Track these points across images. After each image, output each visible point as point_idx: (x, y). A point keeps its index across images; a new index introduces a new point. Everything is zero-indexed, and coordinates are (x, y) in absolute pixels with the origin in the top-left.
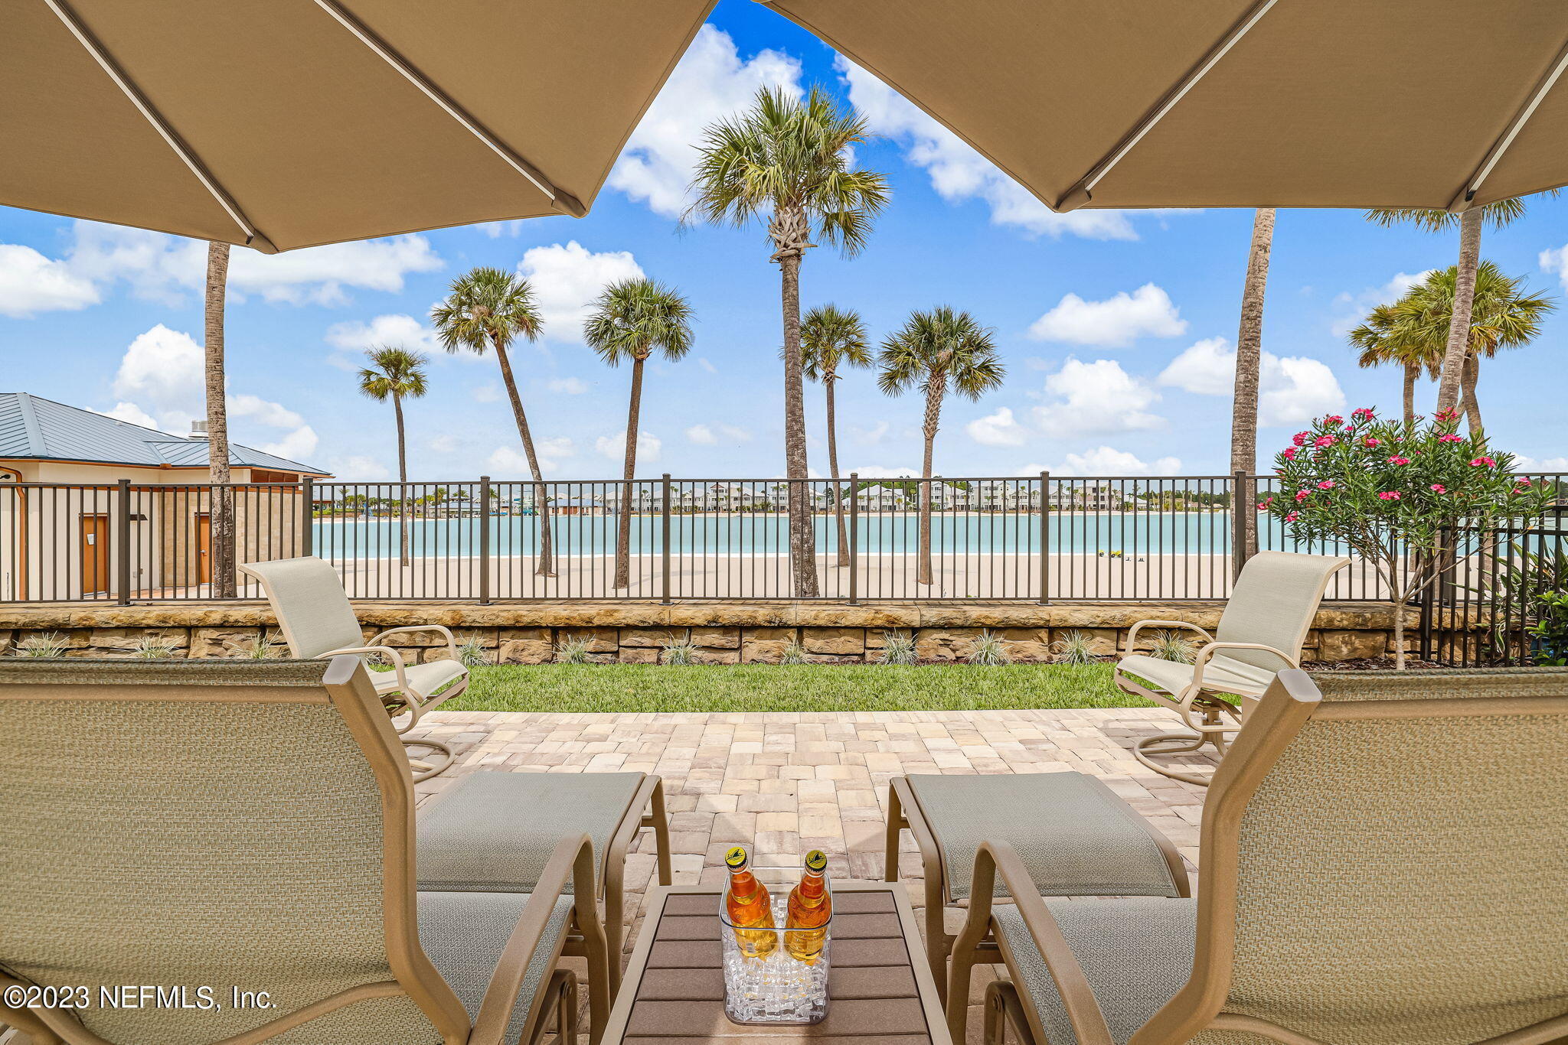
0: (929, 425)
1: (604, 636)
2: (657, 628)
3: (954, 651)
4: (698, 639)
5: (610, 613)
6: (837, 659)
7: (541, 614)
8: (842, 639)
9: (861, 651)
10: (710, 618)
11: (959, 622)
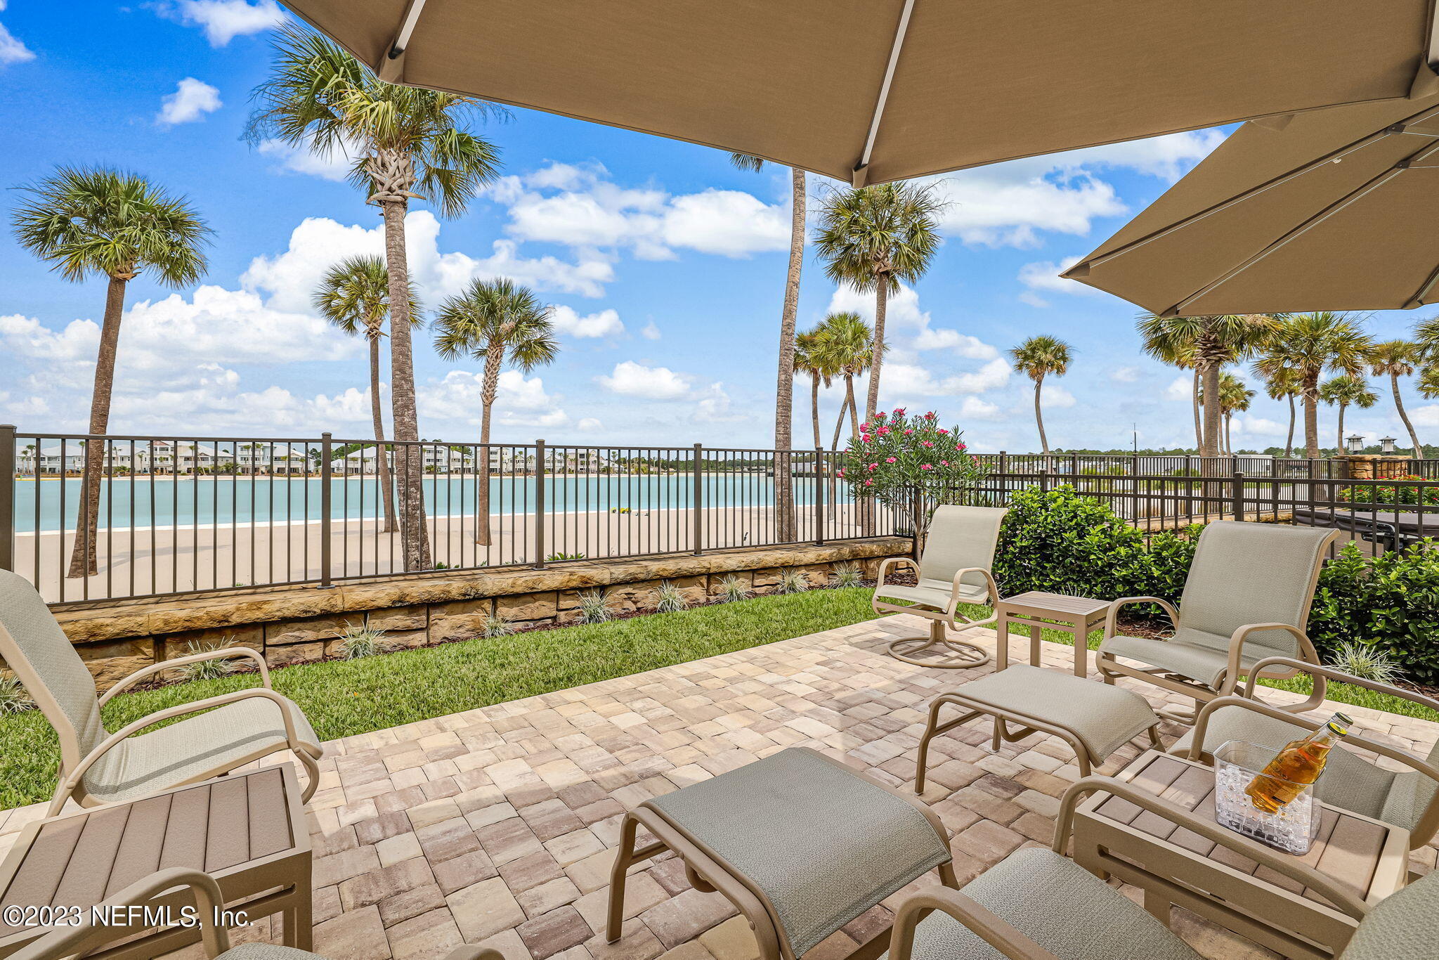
0: (488, 391)
1: (243, 636)
2: (327, 616)
3: (635, 603)
4: (375, 623)
5: (258, 606)
6: (531, 624)
7: (139, 619)
8: (537, 604)
9: (554, 613)
10: (395, 597)
11: (642, 576)
